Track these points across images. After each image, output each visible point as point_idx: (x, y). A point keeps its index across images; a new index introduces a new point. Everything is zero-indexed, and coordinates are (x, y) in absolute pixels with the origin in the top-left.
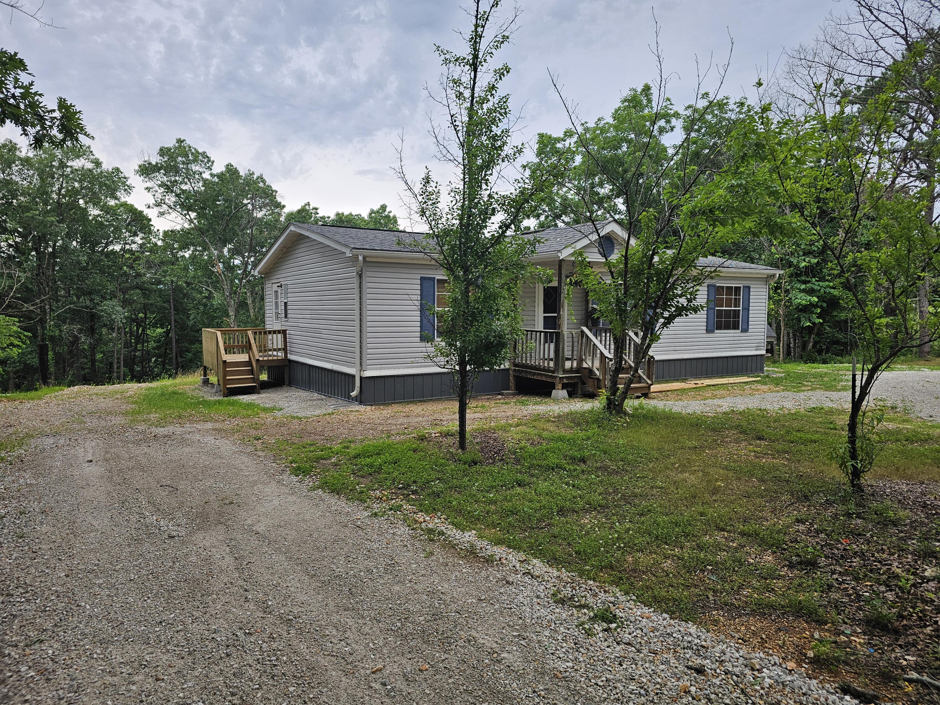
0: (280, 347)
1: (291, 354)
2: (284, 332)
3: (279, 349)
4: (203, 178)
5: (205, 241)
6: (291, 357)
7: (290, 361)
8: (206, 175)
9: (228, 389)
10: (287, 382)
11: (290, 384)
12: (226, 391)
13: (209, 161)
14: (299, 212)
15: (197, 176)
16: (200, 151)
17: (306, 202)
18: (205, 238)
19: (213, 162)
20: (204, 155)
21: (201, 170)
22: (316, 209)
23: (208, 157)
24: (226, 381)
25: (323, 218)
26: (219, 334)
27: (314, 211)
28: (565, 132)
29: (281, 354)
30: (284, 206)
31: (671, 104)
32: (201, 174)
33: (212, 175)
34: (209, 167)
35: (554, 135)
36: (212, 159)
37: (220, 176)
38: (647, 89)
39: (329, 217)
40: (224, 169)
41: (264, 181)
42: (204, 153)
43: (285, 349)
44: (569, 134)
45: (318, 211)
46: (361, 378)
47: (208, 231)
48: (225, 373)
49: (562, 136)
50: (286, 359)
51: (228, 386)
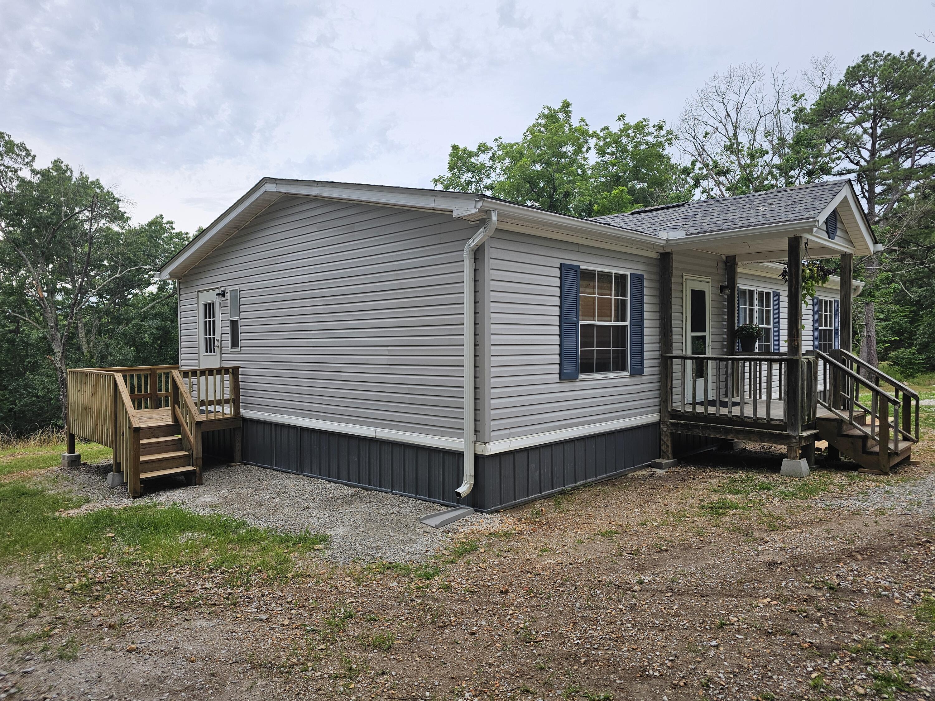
0: (227, 397)
1: (246, 408)
2: (234, 372)
3: (227, 401)
4: (19, 177)
5: (20, 256)
6: (246, 413)
7: (246, 420)
8: (26, 173)
9: (143, 481)
10: (238, 454)
11: (246, 460)
12: (139, 486)
13: (28, 155)
14: (150, 225)
15: (10, 174)
16: (17, 141)
17: (158, 215)
18: (21, 252)
19: (34, 157)
20: (22, 147)
21: (16, 166)
22: (172, 223)
23: (26, 150)
24: (139, 467)
25: (180, 234)
26: (119, 377)
27: (168, 226)
28: (479, 147)
29: (228, 410)
30: (129, 219)
31: (587, 125)
32: (16, 171)
33: (34, 172)
34: (27, 163)
35: (469, 149)
36: (32, 154)
37: (45, 174)
38: (566, 105)
39: (186, 234)
40: (51, 166)
41: (100, 187)
42: (22, 144)
43: (236, 402)
44: (483, 148)
45: (174, 226)
46: (478, 458)
47: (25, 243)
48: (138, 450)
49: (476, 151)
50: (238, 419)
51: (143, 476)
